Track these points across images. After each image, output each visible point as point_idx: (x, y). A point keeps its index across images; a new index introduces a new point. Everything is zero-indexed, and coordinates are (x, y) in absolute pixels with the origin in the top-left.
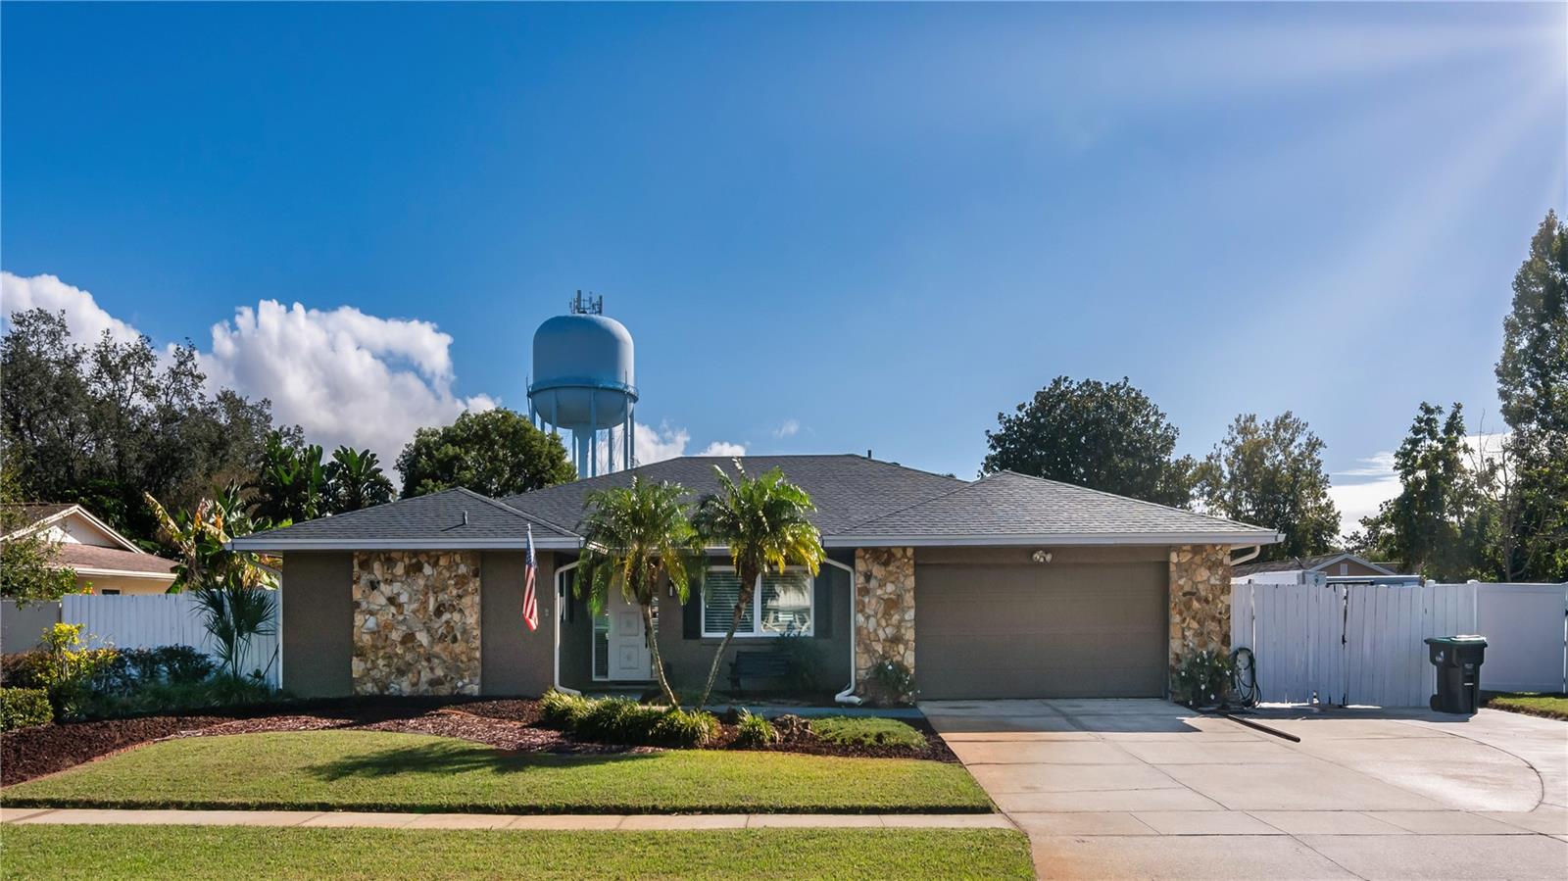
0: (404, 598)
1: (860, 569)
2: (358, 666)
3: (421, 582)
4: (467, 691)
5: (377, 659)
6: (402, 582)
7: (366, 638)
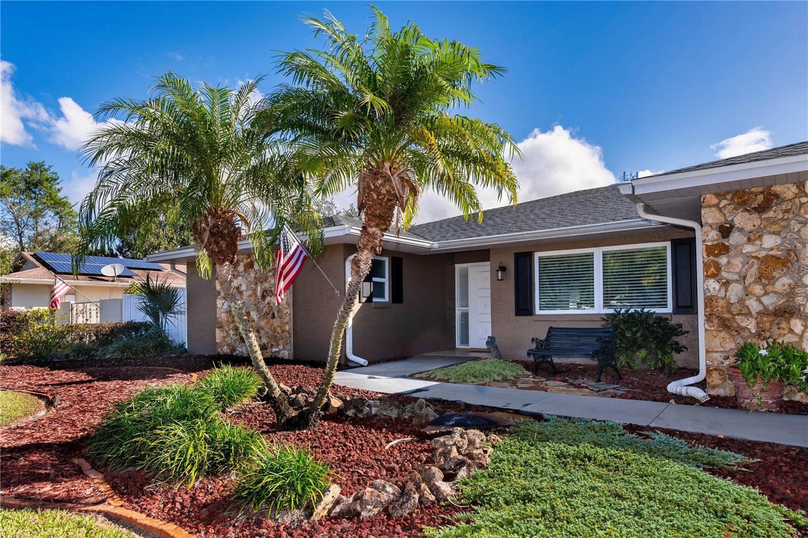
0: (243, 288)
1: (710, 221)
2: (219, 334)
3: (252, 275)
4: (280, 356)
5: (230, 330)
6: (243, 276)
7: (223, 315)
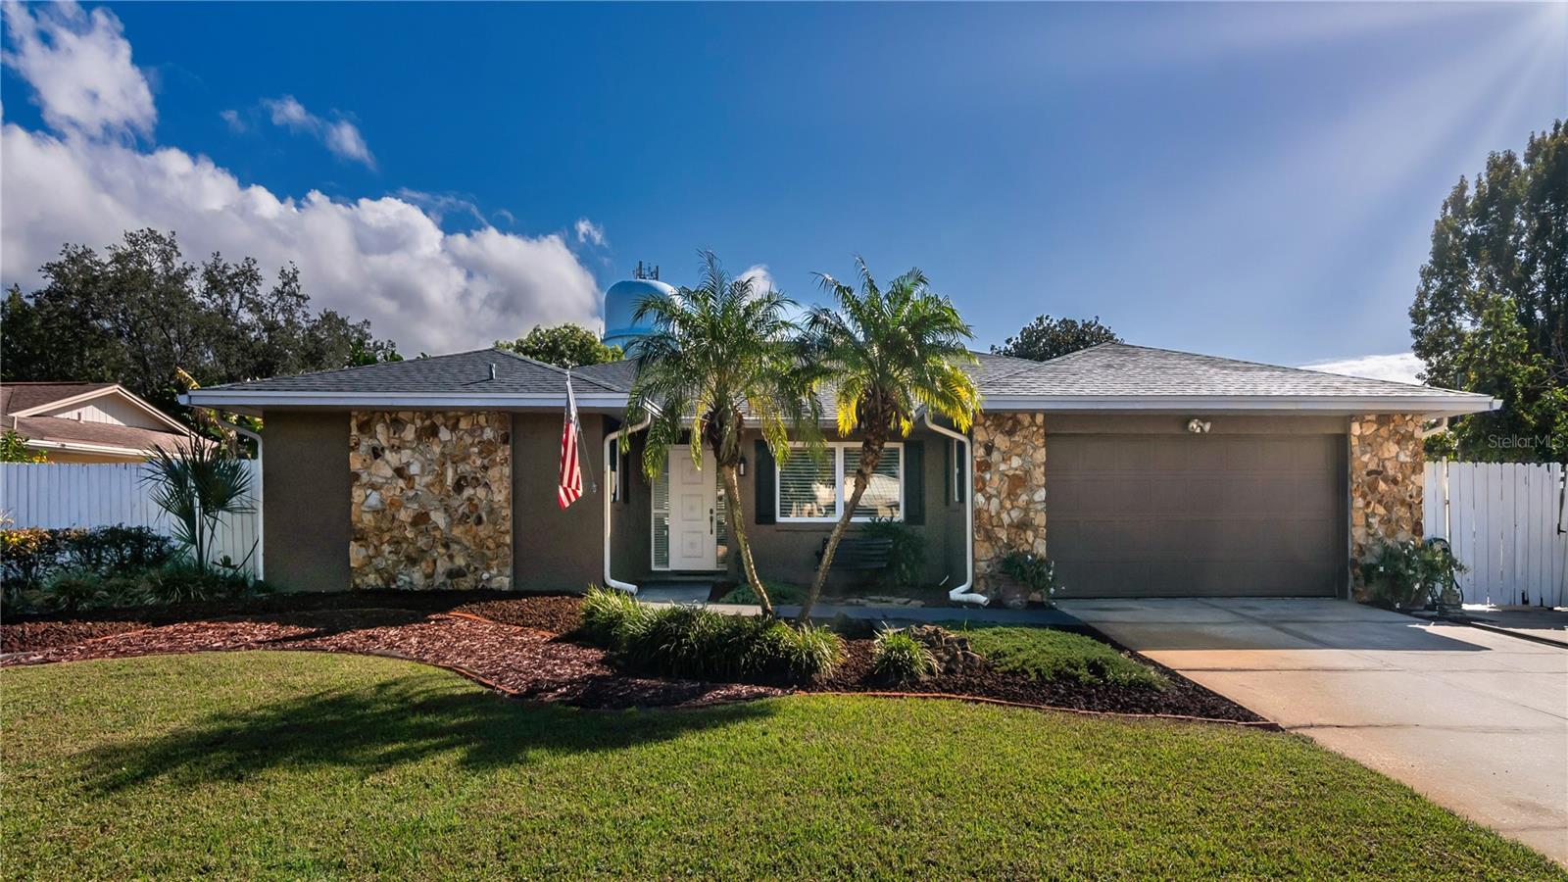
0: (414, 469)
1: (980, 439)
2: (357, 553)
3: (437, 449)
4: (494, 585)
5: (382, 544)
6: (413, 449)
7: (368, 518)
